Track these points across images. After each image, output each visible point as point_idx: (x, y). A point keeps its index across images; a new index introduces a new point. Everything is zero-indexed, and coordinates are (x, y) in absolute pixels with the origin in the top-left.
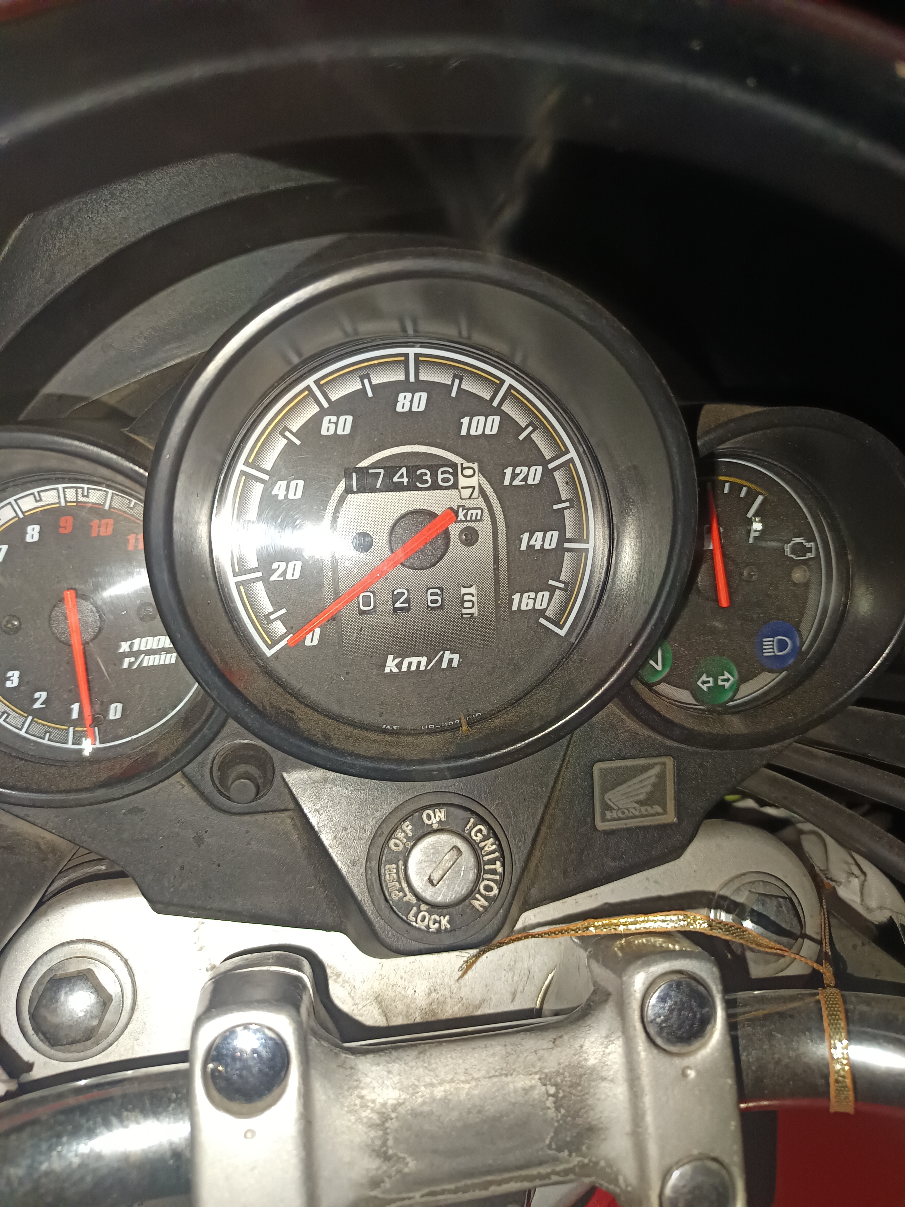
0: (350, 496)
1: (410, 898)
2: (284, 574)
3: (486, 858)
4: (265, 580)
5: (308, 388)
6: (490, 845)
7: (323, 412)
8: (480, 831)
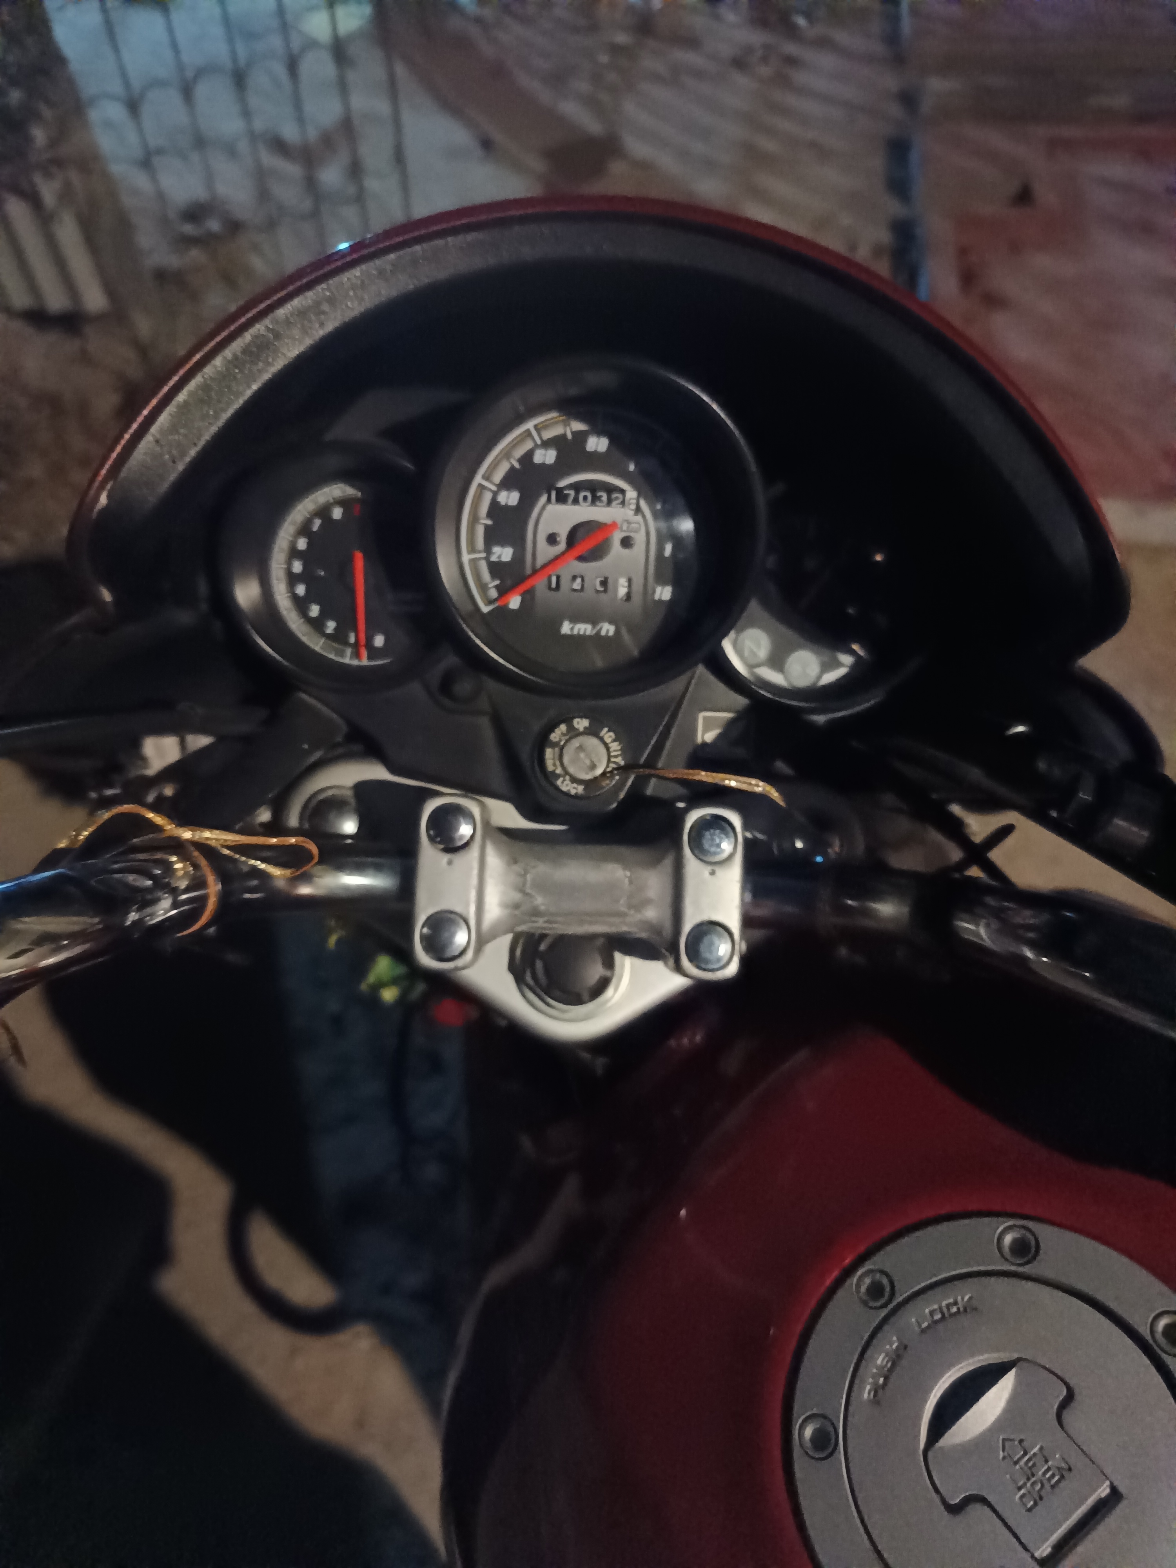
0: (550, 508)
1: (559, 771)
2: (500, 557)
3: (612, 754)
4: (487, 559)
5: (528, 431)
6: (615, 746)
7: (536, 446)
8: (610, 737)
